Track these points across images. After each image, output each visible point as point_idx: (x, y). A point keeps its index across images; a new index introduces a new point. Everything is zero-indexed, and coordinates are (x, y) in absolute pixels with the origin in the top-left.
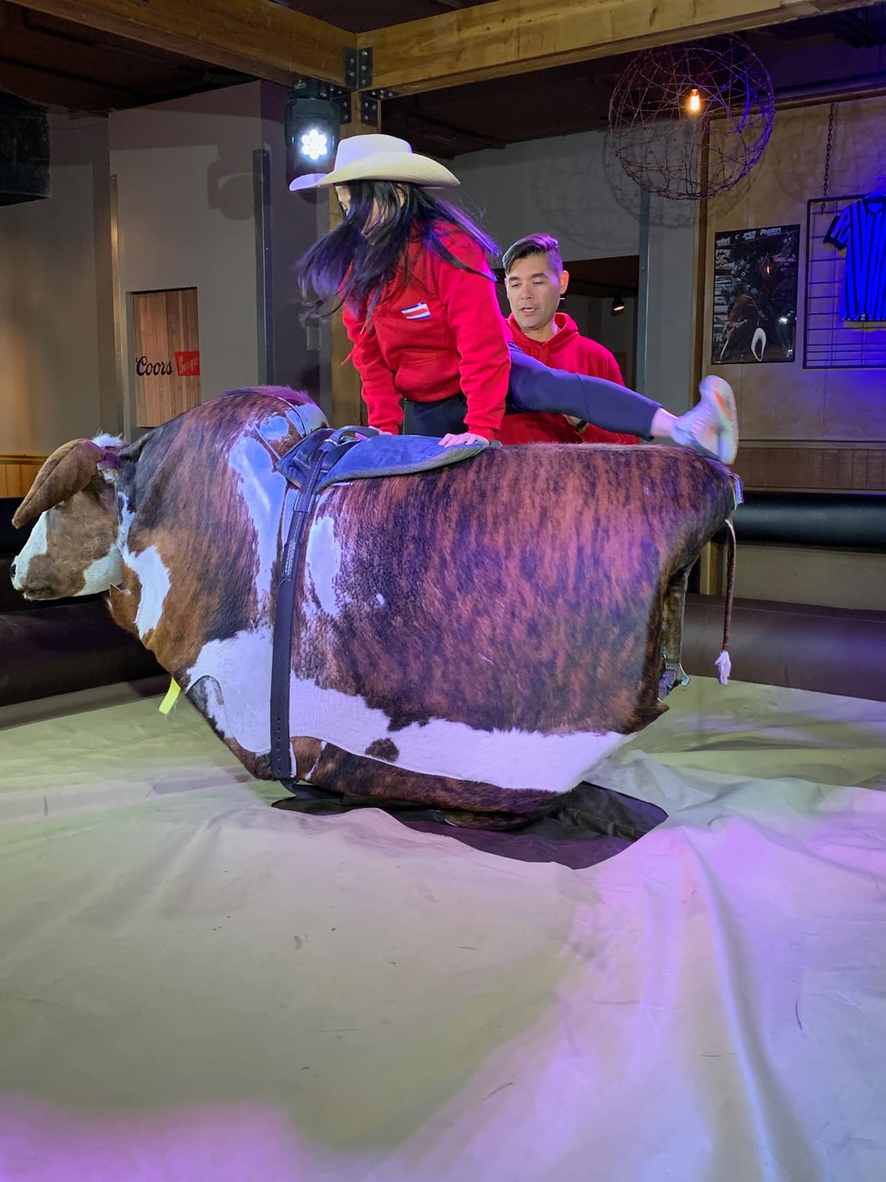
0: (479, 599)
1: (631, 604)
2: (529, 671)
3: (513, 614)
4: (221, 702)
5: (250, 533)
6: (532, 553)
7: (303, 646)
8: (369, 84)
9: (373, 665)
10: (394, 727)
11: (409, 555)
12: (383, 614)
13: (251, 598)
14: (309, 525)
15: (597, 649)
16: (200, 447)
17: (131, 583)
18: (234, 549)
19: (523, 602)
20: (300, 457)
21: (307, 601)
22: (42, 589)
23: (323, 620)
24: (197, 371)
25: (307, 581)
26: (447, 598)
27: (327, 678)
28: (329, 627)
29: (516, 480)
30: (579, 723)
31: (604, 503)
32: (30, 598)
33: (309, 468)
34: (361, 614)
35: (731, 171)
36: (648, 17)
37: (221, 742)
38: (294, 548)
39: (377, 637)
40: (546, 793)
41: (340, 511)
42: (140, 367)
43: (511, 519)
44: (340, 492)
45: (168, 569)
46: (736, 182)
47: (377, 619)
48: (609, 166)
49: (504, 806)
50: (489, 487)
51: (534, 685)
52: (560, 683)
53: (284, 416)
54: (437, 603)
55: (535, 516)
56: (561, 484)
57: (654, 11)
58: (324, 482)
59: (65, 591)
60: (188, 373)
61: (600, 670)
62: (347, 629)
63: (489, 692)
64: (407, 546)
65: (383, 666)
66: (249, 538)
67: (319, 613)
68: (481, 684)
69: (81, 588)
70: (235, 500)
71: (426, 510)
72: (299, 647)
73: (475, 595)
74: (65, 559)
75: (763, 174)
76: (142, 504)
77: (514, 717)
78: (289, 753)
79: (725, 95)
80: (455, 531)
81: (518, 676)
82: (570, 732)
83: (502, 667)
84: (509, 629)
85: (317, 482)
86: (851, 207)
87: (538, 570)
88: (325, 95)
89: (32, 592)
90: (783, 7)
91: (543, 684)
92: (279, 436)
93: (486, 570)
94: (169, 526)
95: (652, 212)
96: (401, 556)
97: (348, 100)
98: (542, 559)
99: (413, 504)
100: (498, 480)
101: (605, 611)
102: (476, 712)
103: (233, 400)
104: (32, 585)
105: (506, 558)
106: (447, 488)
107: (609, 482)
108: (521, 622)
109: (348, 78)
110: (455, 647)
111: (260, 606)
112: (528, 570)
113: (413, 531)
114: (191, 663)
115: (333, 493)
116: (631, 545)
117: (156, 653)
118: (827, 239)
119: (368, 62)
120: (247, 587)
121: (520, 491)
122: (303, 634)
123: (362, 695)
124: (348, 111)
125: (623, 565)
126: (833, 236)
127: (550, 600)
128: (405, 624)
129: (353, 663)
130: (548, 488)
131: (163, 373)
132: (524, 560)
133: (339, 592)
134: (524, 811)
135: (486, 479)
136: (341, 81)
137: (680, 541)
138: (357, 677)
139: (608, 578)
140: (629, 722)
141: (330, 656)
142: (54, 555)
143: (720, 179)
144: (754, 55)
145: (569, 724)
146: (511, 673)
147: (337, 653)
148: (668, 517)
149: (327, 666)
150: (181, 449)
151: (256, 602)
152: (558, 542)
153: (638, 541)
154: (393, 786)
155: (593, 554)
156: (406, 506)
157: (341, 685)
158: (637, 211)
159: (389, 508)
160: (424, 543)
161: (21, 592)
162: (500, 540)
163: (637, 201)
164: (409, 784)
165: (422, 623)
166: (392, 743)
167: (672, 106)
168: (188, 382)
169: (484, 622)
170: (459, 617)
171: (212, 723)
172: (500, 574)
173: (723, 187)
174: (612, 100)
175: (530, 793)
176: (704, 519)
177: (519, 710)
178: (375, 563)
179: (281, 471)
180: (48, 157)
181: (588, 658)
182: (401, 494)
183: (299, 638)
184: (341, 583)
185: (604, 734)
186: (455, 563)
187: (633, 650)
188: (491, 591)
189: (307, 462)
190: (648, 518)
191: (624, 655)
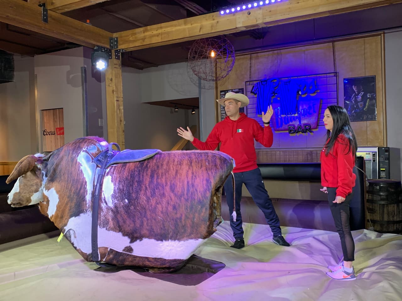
0: (158, 199)
1: (204, 198)
2: (174, 221)
3: (168, 203)
4: (75, 237)
5: (84, 182)
6: (173, 184)
7: (102, 217)
8: (117, 47)
9: (124, 222)
10: (132, 242)
11: (135, 186)
12: (127, 206)
13: (85, 203)
14: (103, 179)
15: (194, 213)
16: (68, 156)
17: (46, 200)
18: (79, 187)
19: (171, 199)
20: (100, 158)
21: (103, 203)
22: (17, 204)
23: (108, 208)
24: (63, 133)
25: (103, 196)
26: (147, 199)
27: (110, 227)
28: (110, 211)
29: (168, 162)
30: (190, 237)
31: (195, 168)
32: (14, 207)
33: (103, 161)
34: (120, 206)
35: (224, 73)
36: (199, 30)
37: (76, 250)
38: (98, 186)
39: (126, 213)
40: (180, 260)
41: (113, 174)
42: (44, 133)
43: (167, 174)
44: (113, 168)
45: (58, 195)
46: (226, 76)
47: (126, 207)
48: (189, 72)
49: (167, 265)
50: (160, 165)
51: (175, 225)
52: (183, 225)
53: (96, 145)
54: (144, 201)
55: (174, 173)
56: (182, 163)
57: (201, 28)
58: (108, 165)
59: (25, 204)
60: (60, 134)
61: (195, 219)
62: (116, 211)
63: (161, 228)
64: (135, 184)
65: (128, 222)
66: (84, 184)
67: (107, 206)
68: (159, 226)
69: (30, 202)
70: (79, 172)
71: (140, 172)
72: (100, 218)
73: (156, 198)
74: (25, 193)
75: (232, 74)
76: (50, 174)
77: (170, 236)
78: (98, 252)
79: (221, 52)
80: (150, 178)
81: (170, 223)
82: (187, 240)
83: (165, 220)
84: (167, 208)
85: (106, 165)
86: (257, 83)
87: (176, 189)
88: (104, 51)
89: (14, 204)
90: (236, 28)
91: (178, 225)
92: (94, 151)
93: (160, 190)
94: (58, 181)
95: (202, 85)
96: (133, 187)
97: (111, 52)
98: (176, 186)
99: (137, 171)
100: (163, 162)
101: (196, 201)
102: (158, 235)
103: (79, 141)
104: (14, 202)
105: (166, 186)
106: (147, 165)
107: (196, 162)
108: (170, 205)
109: (110, 46)
110: (151, 215)
111: (88, 205)
112: (172, 189)
113: (137, 179)
114: (66, 225)
115: (111, 168)
116: (203, 180)
117: (54, 223)
118: (252, 92)
119: (117, 41)
120: (84, 199)
121: (169, 165)
122: (102, 214)
123: (121, 232)
124: (111, 55)
125: (201, 186)
126: (253, 91)
127: (179, 198)
128: (135, 208)
129: (118, 222)
130: (178, 164)
131: (52, 134)
132: (171, 186)
133: (113, 199)
134: (174, 266)
135: (159, 162)
136: (108, 47)
137: (217, 178)
138: (119, 227)
139: (196, 190)
140: (205, 235)
141: (110, 220)
142: (21, 192)
143: (221, 75)
144: (228, 41)
145: (187, 237)
146: (168, 222)
147: (113, 219)
148: (213, 171)
149: (110, 223)
150: (62, 157)
151: (86, 204)
152: (181, 180)
153: (205, 179)
154: (132, 261)
155: (192, 183)
156: (134, 171)
157: (114, 229)
158: (198, 85)
159: (129, 172)
160: (140, 182)
161: (11, 205)
162: (164, 180)
163: (197, 82)
164: (137, 260)
165: (140, 208)
166: (131, 247)
167: (206, 55)
168: (60, 137)
169: (159, 206)
170: (152, 205)
171: (73, 244)
172: (164, 191)
173: (222, 78)
174: (189, 53)
175: (175, 260)
176: (224, 172)
177: (171, 234)
178: (125, 189)
179: (94, 162)
180: (14, 69)
181: (192, 216)
182: (133, 168)
183: (101, 215)
184: (114, 196)
185: (197, 240)
186: (150, 188)
187: (205, 213)
188: (161, 196)
189: (103, 159)
190: (208, 172)
191: (202, 214)
